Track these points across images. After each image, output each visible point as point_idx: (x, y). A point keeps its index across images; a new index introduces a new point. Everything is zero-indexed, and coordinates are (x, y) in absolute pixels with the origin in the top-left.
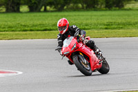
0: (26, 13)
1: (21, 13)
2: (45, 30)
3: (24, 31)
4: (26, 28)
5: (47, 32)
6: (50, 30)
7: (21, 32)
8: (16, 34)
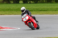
0: (22, 4)
1: (20, 4)
8: (17, 13)
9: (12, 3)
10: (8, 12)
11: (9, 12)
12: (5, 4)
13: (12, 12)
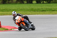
1: (33, 4)
2: (43, 11)
3: (34, 11)
4: (35, 10)
5: (44, 12)
6: (45, 11)
7: (33, 12)
8: (31, 13)
9: (26, 4)
10: (21, 12)
11: (23, 12)
12: (19, 4)
13: (26, 12)
